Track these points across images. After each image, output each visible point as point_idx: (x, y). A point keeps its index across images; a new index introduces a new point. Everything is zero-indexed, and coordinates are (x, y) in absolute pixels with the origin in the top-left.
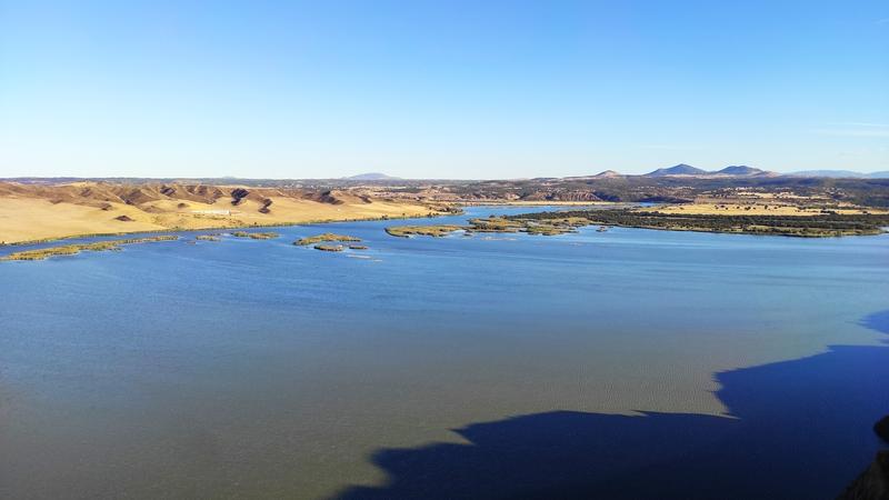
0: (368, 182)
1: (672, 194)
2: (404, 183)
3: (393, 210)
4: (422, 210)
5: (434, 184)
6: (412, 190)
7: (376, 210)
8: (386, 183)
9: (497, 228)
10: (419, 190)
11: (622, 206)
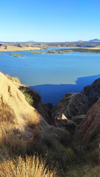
0: (30, 43)
1: (92, 45)
2: (37, 43)
3: (33, 49)
4: (39, 49)
5: (44, 43)
6: (39, 44)
7: (29, 48)
8: (34, 43)
9: (53, 52)
10: (40, 44)
11: (81, 48)
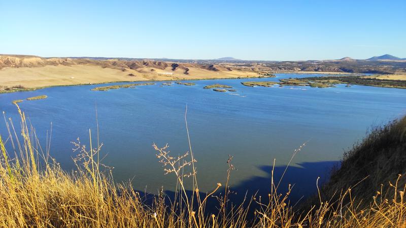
1: (382, 69)
2: (244, 62)
6: (249, 65)
8: (235, 62)
9: (295, 84)
11: (355, 75)
